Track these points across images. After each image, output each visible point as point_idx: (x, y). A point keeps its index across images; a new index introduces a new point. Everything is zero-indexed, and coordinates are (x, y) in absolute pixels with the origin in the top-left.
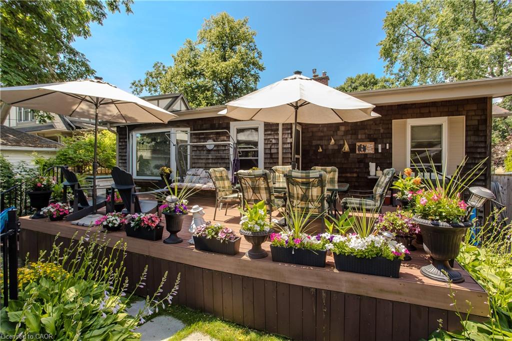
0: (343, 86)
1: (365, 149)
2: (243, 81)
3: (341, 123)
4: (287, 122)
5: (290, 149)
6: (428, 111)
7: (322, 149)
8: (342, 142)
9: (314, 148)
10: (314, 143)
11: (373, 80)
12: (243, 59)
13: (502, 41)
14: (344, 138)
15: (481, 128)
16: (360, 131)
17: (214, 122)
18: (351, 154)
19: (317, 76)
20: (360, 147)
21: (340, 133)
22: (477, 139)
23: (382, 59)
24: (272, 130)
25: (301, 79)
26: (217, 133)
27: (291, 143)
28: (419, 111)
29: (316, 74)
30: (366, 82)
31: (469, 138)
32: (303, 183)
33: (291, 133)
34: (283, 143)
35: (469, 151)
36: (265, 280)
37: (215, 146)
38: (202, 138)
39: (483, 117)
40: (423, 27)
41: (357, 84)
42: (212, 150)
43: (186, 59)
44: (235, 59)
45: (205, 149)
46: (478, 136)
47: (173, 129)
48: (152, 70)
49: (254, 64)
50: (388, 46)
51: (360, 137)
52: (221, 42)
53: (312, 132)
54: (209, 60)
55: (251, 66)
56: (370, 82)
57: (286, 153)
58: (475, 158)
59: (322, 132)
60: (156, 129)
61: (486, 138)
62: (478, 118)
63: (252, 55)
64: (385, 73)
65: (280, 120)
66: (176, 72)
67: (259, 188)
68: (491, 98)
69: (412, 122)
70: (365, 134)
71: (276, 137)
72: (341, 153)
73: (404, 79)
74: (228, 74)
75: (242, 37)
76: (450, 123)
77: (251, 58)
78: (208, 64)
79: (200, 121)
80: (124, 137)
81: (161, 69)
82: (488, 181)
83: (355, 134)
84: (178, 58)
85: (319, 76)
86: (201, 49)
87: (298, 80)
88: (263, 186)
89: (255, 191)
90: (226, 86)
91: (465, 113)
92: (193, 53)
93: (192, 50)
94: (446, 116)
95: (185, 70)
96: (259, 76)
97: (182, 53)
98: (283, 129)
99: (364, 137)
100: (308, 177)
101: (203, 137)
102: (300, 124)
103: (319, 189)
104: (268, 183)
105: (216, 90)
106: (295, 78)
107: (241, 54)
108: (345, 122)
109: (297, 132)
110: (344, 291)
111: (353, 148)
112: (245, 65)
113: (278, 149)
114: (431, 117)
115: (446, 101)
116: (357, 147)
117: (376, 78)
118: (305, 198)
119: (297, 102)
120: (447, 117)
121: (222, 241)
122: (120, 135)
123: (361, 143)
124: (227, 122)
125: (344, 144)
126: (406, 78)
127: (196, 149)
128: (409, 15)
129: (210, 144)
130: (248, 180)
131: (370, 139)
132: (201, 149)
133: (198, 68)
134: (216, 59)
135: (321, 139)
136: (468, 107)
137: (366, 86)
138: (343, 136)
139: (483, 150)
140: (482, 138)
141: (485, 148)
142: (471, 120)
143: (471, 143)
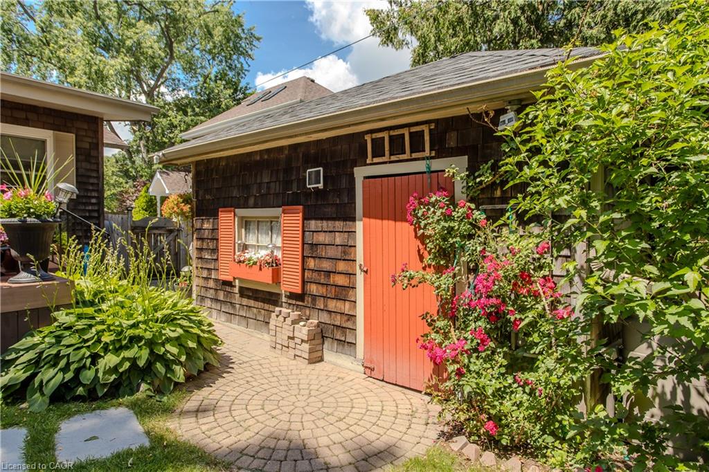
6: (24, 117)
22: (88, 167)
28: (10, 114)
31: (79, 164)
35: (80, 180)
39: (94, 141)
46: (90, 163)
58: (88, 190)
61: (98, 168)
62: (90, 140)
68: (102, 120)
76: (57, 141)
82: (101, 218)
91: (74, 130)
94: (51, 129)
114: (29, 126)
115: (50, 110)
120: (52, 131)
136: (78, 125)
139: (95, 181)
140: (95, 166)
141: (98, 178)
142: (82, 141)
143: (82, 171)
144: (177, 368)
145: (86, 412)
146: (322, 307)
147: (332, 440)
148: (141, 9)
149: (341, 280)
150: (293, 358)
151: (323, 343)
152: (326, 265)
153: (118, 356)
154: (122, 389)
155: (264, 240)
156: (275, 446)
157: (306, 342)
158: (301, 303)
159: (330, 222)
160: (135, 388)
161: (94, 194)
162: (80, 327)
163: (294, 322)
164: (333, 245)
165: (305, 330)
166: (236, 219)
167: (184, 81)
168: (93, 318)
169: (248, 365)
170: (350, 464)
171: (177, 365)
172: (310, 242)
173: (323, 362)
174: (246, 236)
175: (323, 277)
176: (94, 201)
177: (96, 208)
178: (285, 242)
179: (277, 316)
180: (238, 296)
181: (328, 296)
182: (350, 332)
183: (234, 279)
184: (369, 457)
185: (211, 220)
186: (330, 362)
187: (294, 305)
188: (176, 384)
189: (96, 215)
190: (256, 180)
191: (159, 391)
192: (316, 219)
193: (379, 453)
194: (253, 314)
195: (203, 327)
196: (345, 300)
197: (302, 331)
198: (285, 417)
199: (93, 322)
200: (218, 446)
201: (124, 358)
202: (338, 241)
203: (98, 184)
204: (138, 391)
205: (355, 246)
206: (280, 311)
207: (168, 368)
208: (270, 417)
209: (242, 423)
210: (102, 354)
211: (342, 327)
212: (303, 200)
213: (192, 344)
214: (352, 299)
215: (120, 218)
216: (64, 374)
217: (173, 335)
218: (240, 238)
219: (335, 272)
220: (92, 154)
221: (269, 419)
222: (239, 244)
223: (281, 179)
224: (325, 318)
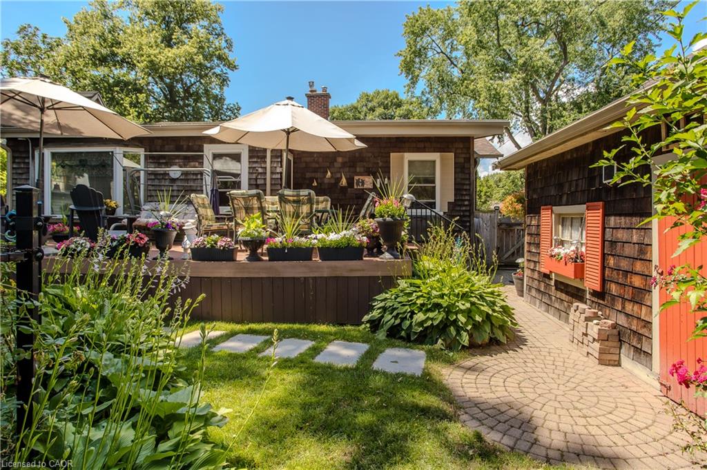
0: (356, 105)
1: (363, 183)
2: (201, 83)
3: (333, 152)
4: (277, 148)
5: (279, 180)
6: (423, 146)
7: (317, 182)
8: (339, 176)
9: (307, 182)
10: (308, 175)
11: (396, 100)
12: (202, 47)
13: (519, 75)
14: (341, 170)
15: (466, 165)
16: (359, 164)
17: (181, 144)
18: (349, 189)
19: (315, 91)
20: (358, 181)
21: (337, 165)
22: (463, 177)
23: (404, 75)
24: (258, 157)
25: (293, 105)
26: (186, 158)
27: (281, 173)
28: (415, 146)
29: (314, 88)
30: (386, 102)
31: (457, 175)
32: (294, 202)
33: (281, 162)
34: (272, 173)
35: (457, 187)
36: (262, 278)
37: (182, 174)
38: (163, 163)
39: (468, 156)
40: (449, 41)
41: (374, 103)
42: (178, 179)
43: (95, 31)
44: (189, 47)
45: (167, 178)
46: (464, 173)
47: (118, 148)
48: (16, 38)
49: (220, 58)
50: (408, 59)
51: (358, 170)
52: (163, 13)
53: (306, 162)
54: (144, 43)
55: (216, 61)
56: (391, 101)
57: (275, 184)
58: (462, 195)
59: (318, 163)
60: (89, 146)
62: (464, 156)
63: (217, 44)
64: (406, 94)
65: (270, 145)
66: (76, 53)
67: (252, 209)
68: (473, 138)
69: (409, 156)
70: (364, 167)
71: (263, 165)
72: (339, 187)
73: (427, 104)
74: (176, 68)
75: (200, 12)
76: (442, 159)
77: (216, 48)
78: (140, 48)
79: (160, 141)
80: (24, 155)
81: (39, 39)
82: (472, 217)
83: (352, 167)
84: (76, 26)
85: (318, 92)
86: (125, 19)
87: (290, 106)
88: (256, 206)
89: (249, 211)
90: (171, 87)
91: (454, 150)
92: (109, 23)
93: (106, 16)
94: (438, 152)
95: (96, 51)
96: (228, 78)
97: (86, 20)
98: (272, 157)
99: (362, 170)
100: (298, 195)
101: (164, 161)
102: (291, 151)
103: (309, 206)
104: (261, 203)
105: (152, 92)
106: (287, 105)
107: (198, 40)
108: (338, 151)
109: (289, 162)
110: (326, 276)
111: (350, 182)
112: (205, 58)
113: (265, 179)
114: (426, 152)
115: (438, 138)
116: (355, 181)
117: (400, 97)
118: (297, 215)
119: (288, 129)
120: (439, 154)
121: (222, 248)
122: (13, 151)
123: (359, 177)
124: (200, 144)
125: (341, 178)
126: (429, 104)
127: (153, 177)
128: (432, 24)
129: (175, 171)
130: (241, 200)
131: (368, 172)
132: (161, 177)
133: (119, 51)
134: (156, 42)
135: (315, 170)
136: (457, 145)
137: (386, 107)
138: (340, 168)
139: (468, 187)
140: (468, 175)
141: (470, 184)
142: (458, 157)
143: (458, 180)
144: (464, 334)
145: (402, 347)
146: (620, 309)
147: (559, 427)
148: (538, 26)
149: (637, 281)
150: (586, 355)
151: (620, 348)
152: (624, 264)
153: (425, 315)
154: (427, 340)
155: (576, 235)
156: (505, 411)
157: (598, 341)
158: (601, 302)
159: (627, 218)
160: (435, 341)
161: (467, 198)
162: (407, 291)
163: (588, 319)
164: (630, 243)
165: (596, 329)
166: (553, 216)
167: (580, 79)
168: (419, 287)
169: (538, 349)
170: (559, 450)
171: (465, 331)
172: (609, 239)
173: (620, 368)
174: (563, 233)
175: (621, 276)
176: (466, 203)
177: (468, 209)
178: (588, 238)
179: (575, 311)
180: (554, 288)
181: (626, 297)
182: (646, 341)
183: (551, 272)
184: (585, 455)
185: (537, 217)
186: (627, 370)
187: (596, 303)
188: (463, 346)
189: (468, 214)
190: (567, 179)
191: (450, 347)
192: (615, 215)
193: (598, 457)
194: (565, 307)
195: (496, 308)
196: (642, 304)
197: (594, 329)
198: (532, 396)
199: (418, 289)
200: (462, 393)
201: (428, 317)
202: (635, 239)
203: (470, 190)
204: (436, 343)
205: (651, 245)
206: (578, 306)
207: (458, 333)
208: (519, 391)
209: (492, 387)
210: (416, 312)
211: (639, 334)
212: (604, 195)
213: (478, 318)
214: (648, 304)
215: (489, 217)
216: (395, 320)
217: (463, 308)
218: (557, 234)
219: (632, 272)
220: (466, 166)
221: (517, 392)
222: (555, 240)
223: (587, 176)
224: (622, 320)
